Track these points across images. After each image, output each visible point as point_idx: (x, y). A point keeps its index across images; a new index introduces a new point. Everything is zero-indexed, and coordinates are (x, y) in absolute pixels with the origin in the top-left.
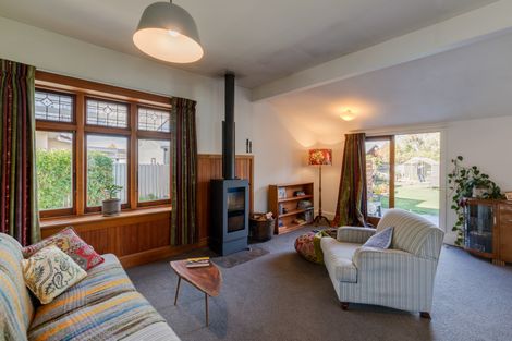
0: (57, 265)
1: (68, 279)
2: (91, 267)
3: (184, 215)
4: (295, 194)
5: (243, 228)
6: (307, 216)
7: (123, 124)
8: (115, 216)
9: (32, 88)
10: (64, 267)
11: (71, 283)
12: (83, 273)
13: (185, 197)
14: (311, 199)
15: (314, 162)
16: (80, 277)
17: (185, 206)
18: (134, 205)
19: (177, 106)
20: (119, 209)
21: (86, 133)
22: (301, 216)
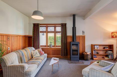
0: (36, 53)
1: (37, 55)
2: (41, 55)
3: (63, 49)
4: (104, 48)
5: (78, 55)
6: (110, 57)
7: (53, 30)
8: (51, 47)
9: (39, 27)
10: (36, 54)
11: (37, 56)
12: (39, 55)
13: (63, 45)
14: (112, 51)
15: (113, 37)
16: (38, 56)
17: (63, 47)
18: (55, 46)
19: (62, 25)
20: (52, 46)
21: (48, 33)
22: (107, 56)
